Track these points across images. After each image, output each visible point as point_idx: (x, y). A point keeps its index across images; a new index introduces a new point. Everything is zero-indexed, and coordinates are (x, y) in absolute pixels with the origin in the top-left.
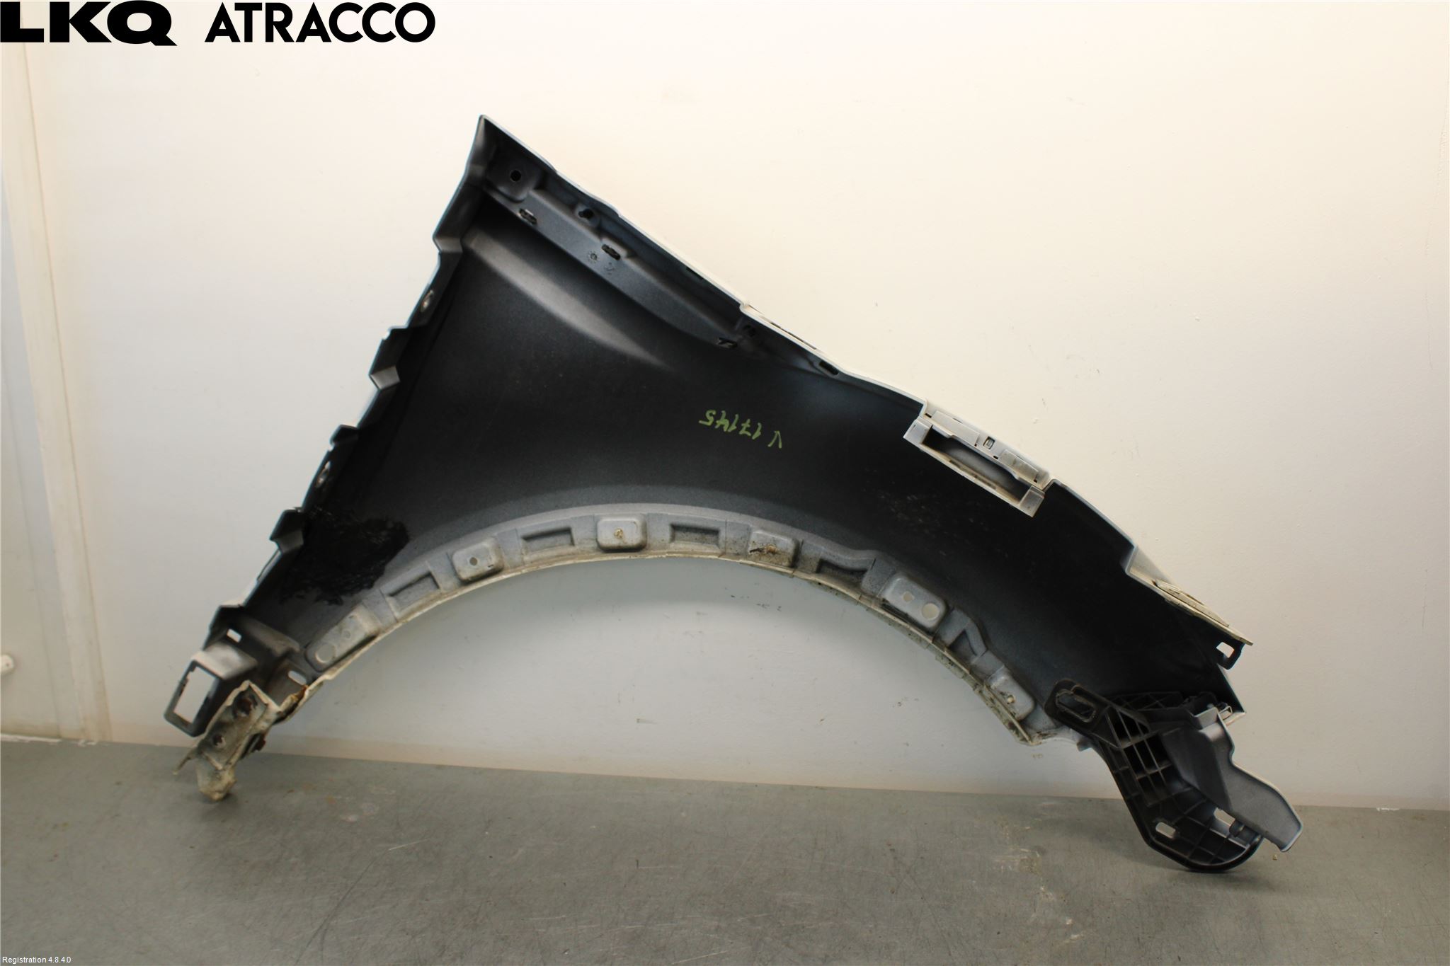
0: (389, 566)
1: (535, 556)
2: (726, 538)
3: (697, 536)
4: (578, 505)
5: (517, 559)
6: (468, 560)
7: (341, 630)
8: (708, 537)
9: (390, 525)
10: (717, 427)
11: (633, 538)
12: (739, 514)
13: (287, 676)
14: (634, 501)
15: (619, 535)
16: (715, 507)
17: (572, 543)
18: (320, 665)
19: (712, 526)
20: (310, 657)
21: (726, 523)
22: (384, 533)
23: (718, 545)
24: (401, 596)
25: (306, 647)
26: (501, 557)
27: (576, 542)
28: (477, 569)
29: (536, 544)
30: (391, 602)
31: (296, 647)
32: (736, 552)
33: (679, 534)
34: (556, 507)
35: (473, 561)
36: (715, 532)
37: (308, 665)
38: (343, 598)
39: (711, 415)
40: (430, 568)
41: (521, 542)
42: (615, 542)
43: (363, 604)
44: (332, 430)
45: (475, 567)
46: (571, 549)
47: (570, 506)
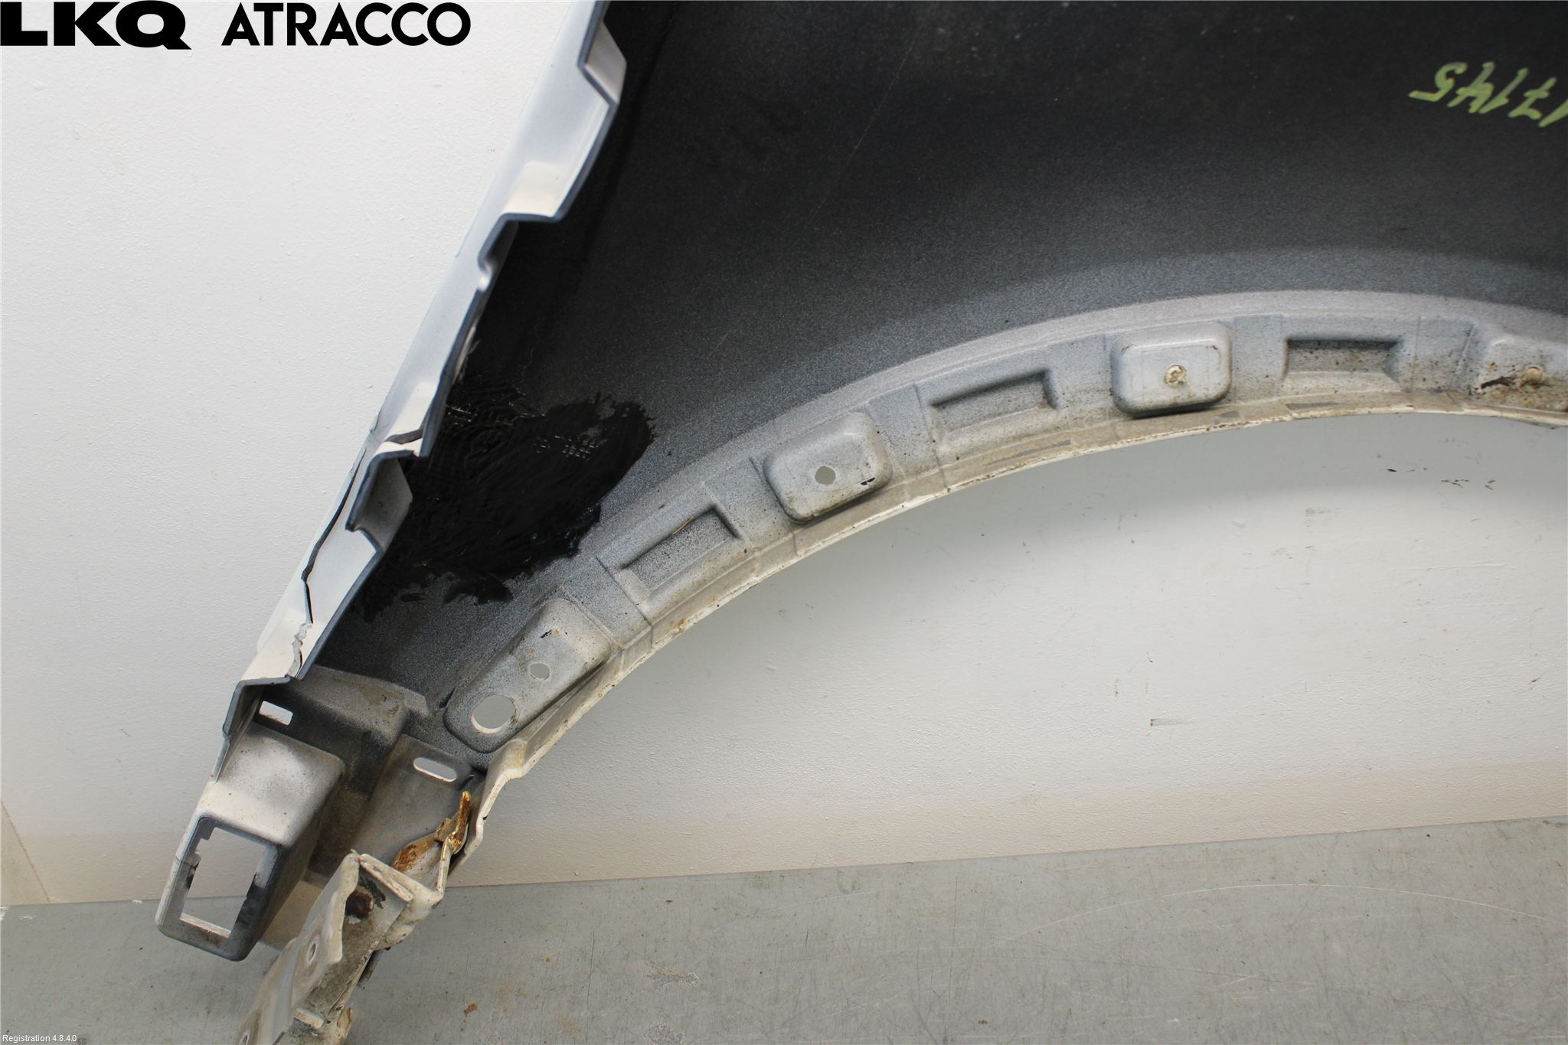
0: (608, 503)
1: (963, 441)
2: (1416, 358)
3: (1341, 355)
4: (1060, 313)
5: (921, 453)
6: (812, 473)
7: (523, 665)
8: (1366, 356)
9: (608, 412)
10: (1453, 104)
11: (1204, 383)
12: (1442, 298)
13: (411, 768)
14: (1195, 291)
15: (1176, 380)
16: (1388, 288)
17: (1049, 400)
18: (485, 738)
19: (1384, 332)
20: (457, 726)
21: (1419, 322)
22: (592, 432)
23: (1389, 372)
24: (648, 565)
25: (443, 704)
26: (886, 455)
27: (1061, 401)
28: (837, 491)
29: (958, 411)
30: (627, 579)
31: (419, 704)
32: (1435, 386)
33: (1298, 356)
34: (1007, 324)
35: (825, 476)
36: (1387, 346)
37: (454, 740)
38: (510, 584)
39: (1449, 76)
40: (715, 499)
41: (930, 413)
42: (1166, 396)
43: (563, 595)
45: (831, 487)
46: (1050, 417)
47: (1042, 317)
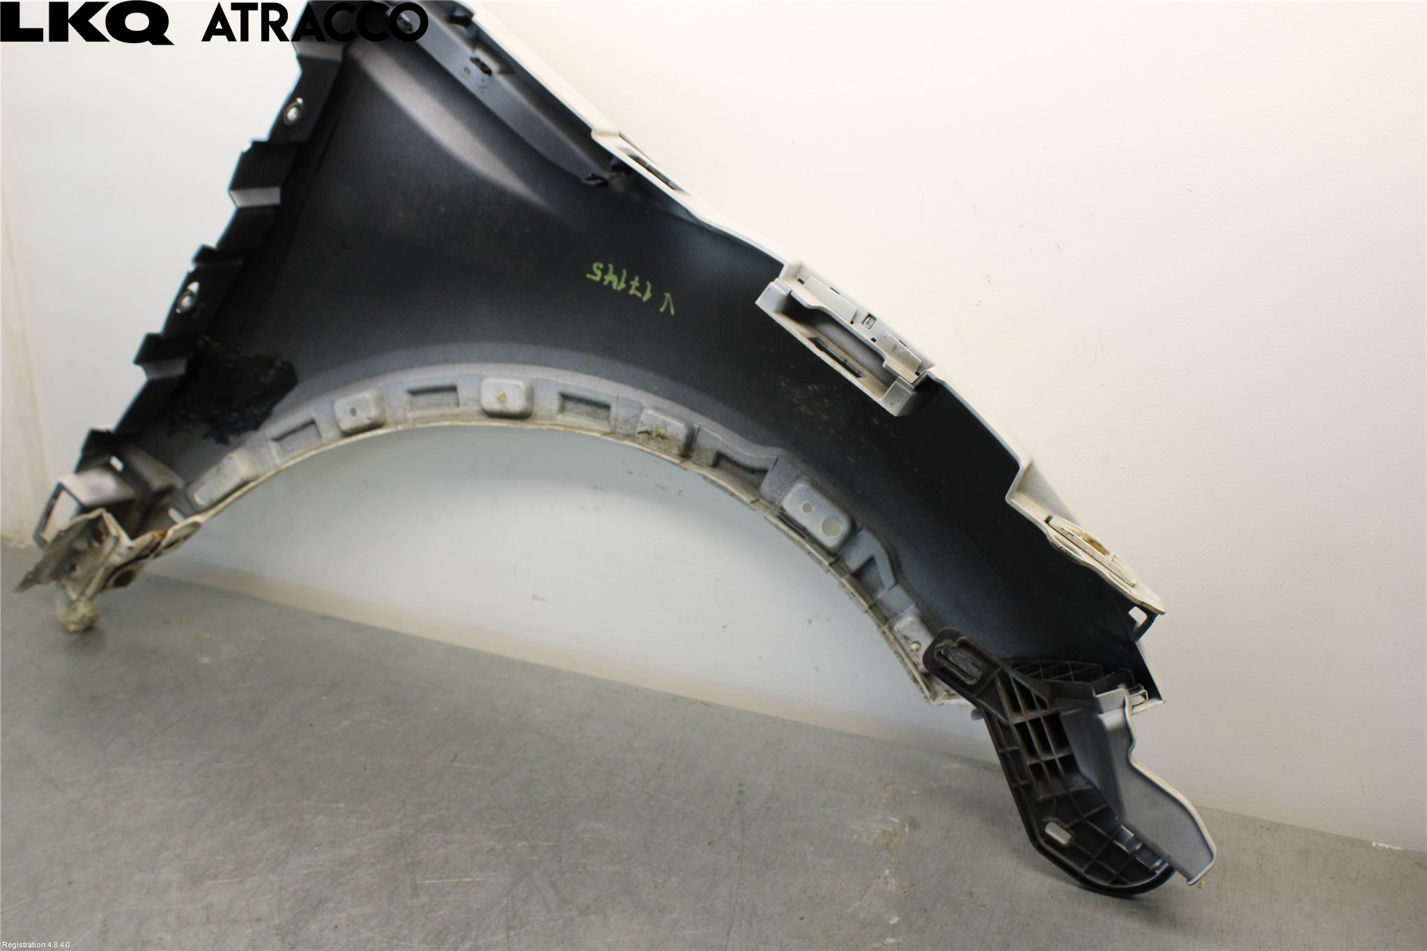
0: (277, 408)
1: (418, 413)
2: (617, 415)
3: (589, 409)
4: (468, 361)
5: (400, 415)
6: (348, 409)
7: (219, 471)
8: (600, 411)
9: (278, 364)
10: (606, 283)
11: (516, 404)
12: (634, 389)
13: (167, 514)
14: (525, 362)
15: (502, 398)
16: (609, 378)
17: (458, 404)
18: (197, 504)
19: (602, 399)
20: (190, 496)
21: (618, 397)
22: (272, 372)
23: (607, 419)
24: (286, 441)
25: (187, 484)
26: (384, 411)
27: (461, 403)
28: (356, 421)
29: (422, 399)
30: (274, 447)
31: (179, 483)
32: (626, 433)
33: (570, 405)
34: (446, 362)
35: (353, 412)
36: (606, 407)
37: (185, 502)
38: (229, 436)
39: (598, 268)
40: (314, 416)
41: (406, 397)
42: (496, 406)
43: (245, 446)
44: (193, 250)
45: (356, 418)
46: (456, 410)
47: (459, 361)
